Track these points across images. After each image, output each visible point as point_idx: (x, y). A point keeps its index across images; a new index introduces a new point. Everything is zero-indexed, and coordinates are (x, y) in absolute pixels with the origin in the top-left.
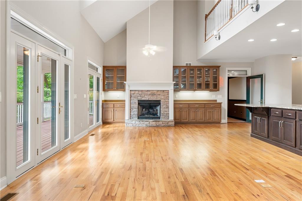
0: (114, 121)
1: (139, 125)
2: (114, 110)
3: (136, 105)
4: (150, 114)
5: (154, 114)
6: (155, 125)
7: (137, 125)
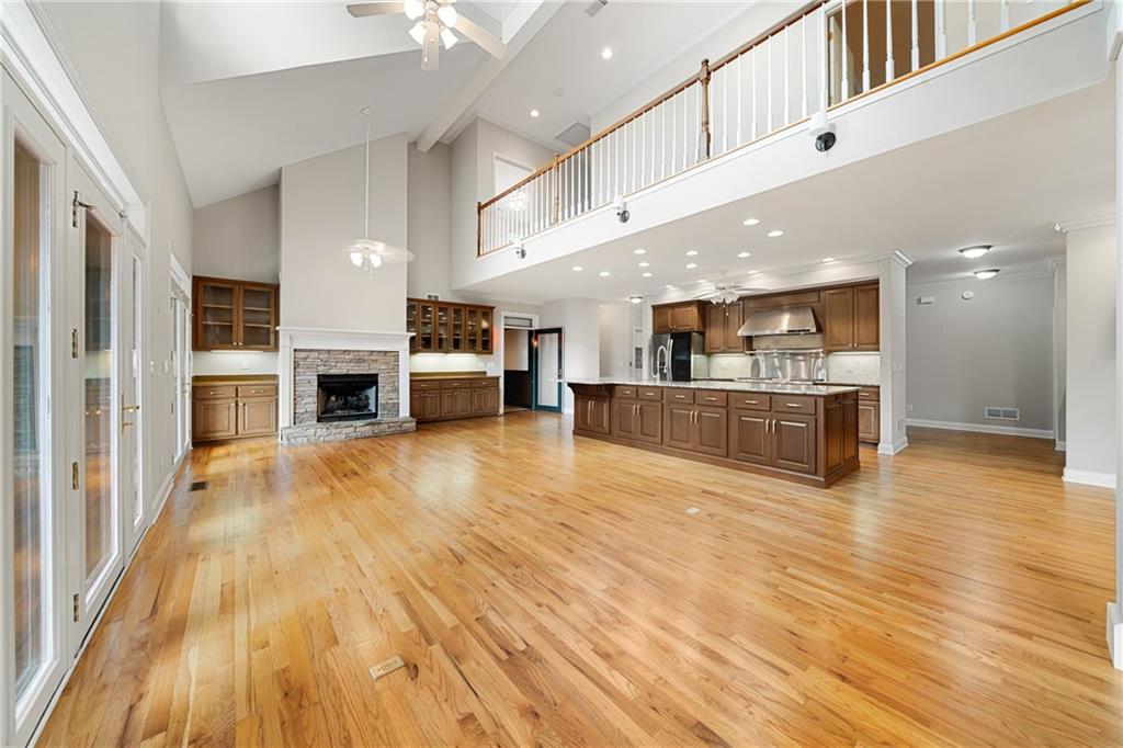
0: (237, 433)
1: (327, 438)
2: (237, 405)
3: (313, 388)
4: (351, 408)
5: (359, 408)
6: (371, 434)
7: (322, 438)
